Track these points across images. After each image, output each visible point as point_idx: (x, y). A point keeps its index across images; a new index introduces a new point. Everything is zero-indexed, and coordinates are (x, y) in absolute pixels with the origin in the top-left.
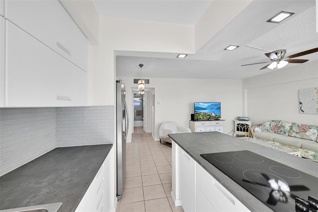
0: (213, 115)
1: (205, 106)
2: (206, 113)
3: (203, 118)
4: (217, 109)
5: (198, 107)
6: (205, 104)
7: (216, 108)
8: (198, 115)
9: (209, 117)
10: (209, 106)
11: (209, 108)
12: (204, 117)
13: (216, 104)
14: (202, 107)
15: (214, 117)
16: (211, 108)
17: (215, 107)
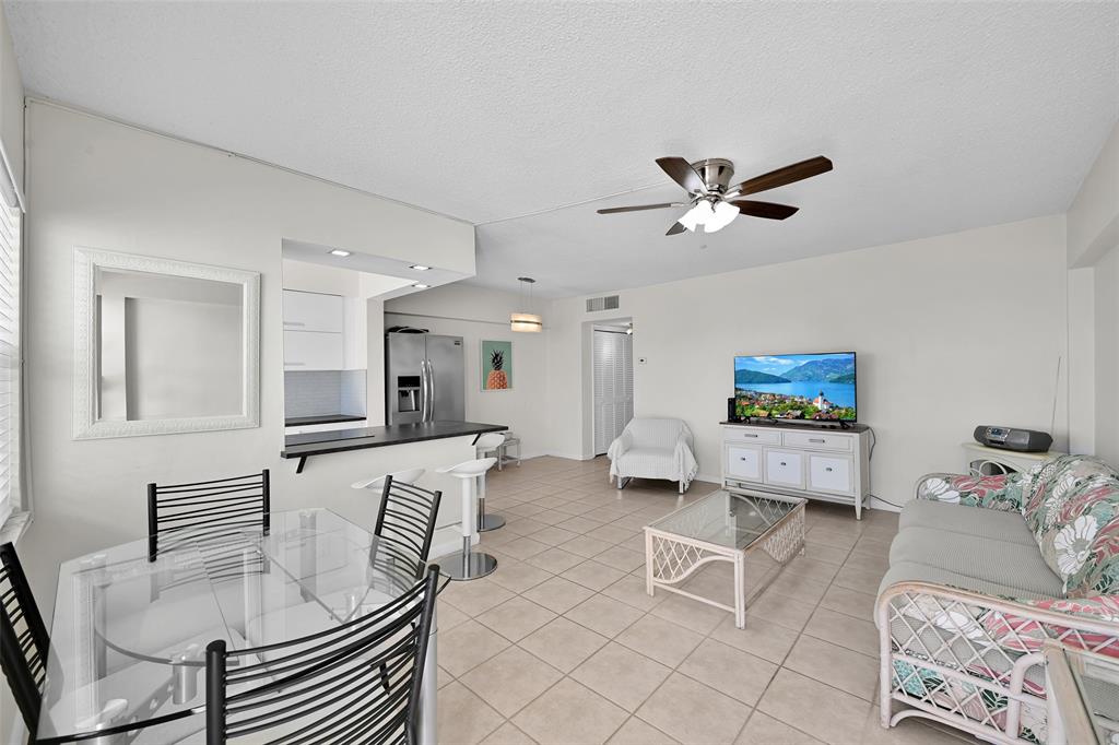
0: (819, 404)
1: (783, 366)
2: (786, 398)
3: (770, 414)
4: (839, 381)
5: (749, 372)
6: (783, 362)
7: (836, 376)
8: (744, 403)
9: (799, 413)
10: (798, 369)
11: (799, 375)
12: (774, 412)
13: (836, 361)
14: (765, 371)
15: (824, 417)
16: (807, 375)
17: (827, 373)
